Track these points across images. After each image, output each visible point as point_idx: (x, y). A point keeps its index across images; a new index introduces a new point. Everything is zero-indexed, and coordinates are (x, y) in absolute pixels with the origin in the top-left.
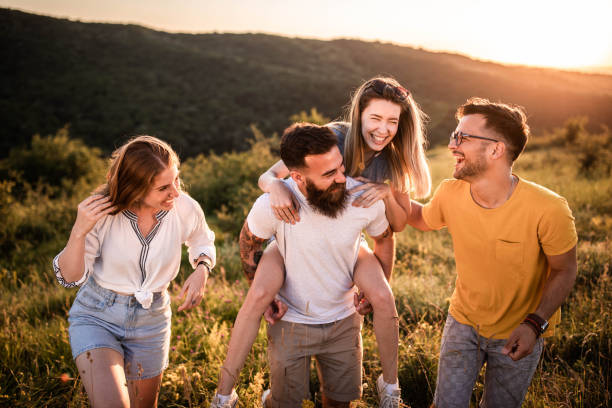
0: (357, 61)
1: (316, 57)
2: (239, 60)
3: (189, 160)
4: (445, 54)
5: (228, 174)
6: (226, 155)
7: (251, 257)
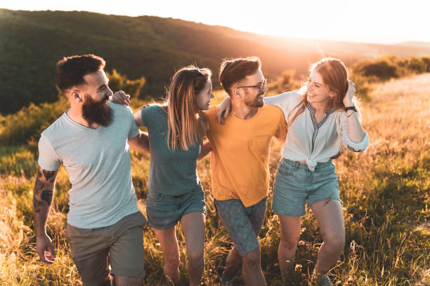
0: (157, 31)
1: (127, 28)
3: (23, 108)
4: (217, 26)
5: (43, 117)
6: (41, 105)
7: (40, 194)
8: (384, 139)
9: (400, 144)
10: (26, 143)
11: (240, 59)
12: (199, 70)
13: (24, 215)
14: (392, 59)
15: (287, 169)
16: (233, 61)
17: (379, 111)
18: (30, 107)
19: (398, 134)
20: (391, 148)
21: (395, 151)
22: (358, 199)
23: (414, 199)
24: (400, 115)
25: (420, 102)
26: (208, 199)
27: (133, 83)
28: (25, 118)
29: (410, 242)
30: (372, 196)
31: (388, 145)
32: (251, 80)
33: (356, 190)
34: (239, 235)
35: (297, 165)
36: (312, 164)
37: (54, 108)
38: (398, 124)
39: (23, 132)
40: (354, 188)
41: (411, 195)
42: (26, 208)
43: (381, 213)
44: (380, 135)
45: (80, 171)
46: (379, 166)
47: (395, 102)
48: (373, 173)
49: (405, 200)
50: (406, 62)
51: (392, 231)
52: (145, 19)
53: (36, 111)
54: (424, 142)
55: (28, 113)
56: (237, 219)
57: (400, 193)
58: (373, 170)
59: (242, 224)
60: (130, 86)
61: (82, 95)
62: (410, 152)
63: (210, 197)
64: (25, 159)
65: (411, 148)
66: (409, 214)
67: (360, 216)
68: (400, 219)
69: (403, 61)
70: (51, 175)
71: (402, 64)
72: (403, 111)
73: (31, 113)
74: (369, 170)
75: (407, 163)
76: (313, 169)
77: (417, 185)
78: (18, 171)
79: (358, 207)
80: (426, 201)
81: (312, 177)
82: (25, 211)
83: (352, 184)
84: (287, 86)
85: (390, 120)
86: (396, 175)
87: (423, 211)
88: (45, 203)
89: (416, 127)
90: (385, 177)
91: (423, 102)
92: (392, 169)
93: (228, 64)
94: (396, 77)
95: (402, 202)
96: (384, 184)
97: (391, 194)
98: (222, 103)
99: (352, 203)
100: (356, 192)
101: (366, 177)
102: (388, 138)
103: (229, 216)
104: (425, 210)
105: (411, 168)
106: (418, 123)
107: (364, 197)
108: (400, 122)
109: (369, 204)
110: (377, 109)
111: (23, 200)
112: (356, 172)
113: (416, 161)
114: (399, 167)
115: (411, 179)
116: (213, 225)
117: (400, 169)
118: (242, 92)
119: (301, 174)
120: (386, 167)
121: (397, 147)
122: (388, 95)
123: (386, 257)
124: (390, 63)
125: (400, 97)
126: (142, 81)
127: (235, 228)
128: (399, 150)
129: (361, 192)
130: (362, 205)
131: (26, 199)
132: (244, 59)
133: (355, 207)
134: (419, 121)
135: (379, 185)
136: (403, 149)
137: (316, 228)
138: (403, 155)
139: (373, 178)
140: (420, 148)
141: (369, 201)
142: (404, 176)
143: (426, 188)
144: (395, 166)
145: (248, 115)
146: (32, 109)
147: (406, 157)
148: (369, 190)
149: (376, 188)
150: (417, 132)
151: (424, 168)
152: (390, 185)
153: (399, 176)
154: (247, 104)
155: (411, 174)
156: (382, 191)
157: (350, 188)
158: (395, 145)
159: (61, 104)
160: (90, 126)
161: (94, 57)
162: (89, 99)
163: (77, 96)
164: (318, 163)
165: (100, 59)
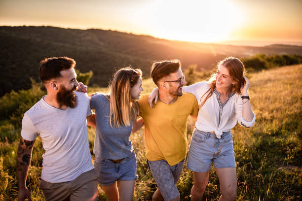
1: (79, 38)
2: (38, 40)
3: (7, 94)
4: (142, 36)
5: (20, 100)
6: (20, 91)
7: (21, 157)
8: (258, 111)
9: (269, 114)
10: (9, 119)
11: (166, 61)
12: (134, 71)
13: (8, 168)
14: (263, 56)
15: (201, 138)
16: (161, 62)
17: (255, 92)
18: (11, 93)
19: (268, 107)
20: (263, 116)
21: (266, 118)
22: (242, 152)
23: (280, 150)
24: (269, 94)
25: (282, 85)
26: (138, 154)
27: (84, 75)
28: (8, 101)
29: (278, 180)
30: (251, 149)
31: (261, 115)
32: (174, 76)
33: (240, 145)
34: (166, 186)
35: (209, 135)
36: (219, 134)
37: (28, 93)
38: (267, 100)
39: (7, 111)
40: (239, 144)
41: (278, 148)
42: (9, 164)
43: (258, 161)
44: (256, 108)
45: (53, 141)
46: (256, 129)
47: (265, 86)
48: (252, 134)
49: (274, 151)
50: (272, 58)
51: (266, 172)
53: (16, 96)
54: (285, 112)
55: (10, 97)
56: (165, 174)
57: (271, 147)
58: (252, 132)
59: (169, 178)
60: (82, 77)
61: (58, 85)
62: (276, 119)
63: (140, 153)
64: (9, 130)
65: (277, 116)
66: (277, 161)
67: (243, 163)
68: (271, 165)
69: (270, 58)
70: (30, 144)
71: (269, 60)
72: (271, 91)
73: (12, 97)
74: (249, 131)
75: (274, 126)
76: (220, 137)
77: (281, 141)
78: (3, 138)
79: (242, 157)
80: (287, 152)
81: (219, 143)
82: (9, 166)
83: (237, 141)
84: (191, 75)
85: (262, 97)
86: (267, 135)
87: (286, 159)
88: (26, 163)
89: (280, 102)
90: (260, 136)
91: (284, 85)
92: (265, 130)
93: (157, 65)
94: (266, 68)
95: (272, 153)
96: (260, 141)
97: (264, 147)
98: (152, 92)
99: (238, 154)
100: (241, 147)
101: (247, 136)
102: (261, 110)
103: (159, 171)
104: (287, 158)
105: (277, 130)
106: (281, 99)
107: (246, 150)
108: (269, 99)
109: (249, 155)
110: (253, 90)
111: (7, 158)
112: (240, 133)
113: (280, 125)
114: (269, 129)
115: (277, 137)
116: (142, 173)
117: (270, 131)
118: (167, 85)
120: (261, 129)
121: (267, 116)
122: (261, 81)
123: (261, 191)
124: (261, 60)
125: (269, 82)
126: (91, 74)
127: (164, 181)
128: (268, 117)
129: (243, 146)
130: (244, 155)
131: (9, 158)
132: (168, 61)
133: (240, 157)
134: (282, 98)
135: (256, 142)
136: (271, 117)
137: (214, 172)
138: (272, 121)
139: (252, 137)
140: (283, 116)
141: (250, 152)
142: (273, 135)
143: (288, 143)
144: (266, 128)
145: (172, 101)
146: (13, 95)
147: (274, 122)
148: (249, 145)
149: (254, 143)
150: (280, 105)
151: (286, 129)
152: (263, 141)
153: (270, 135)
154: (171, 94)
155: (277, 134)
156: (258, 146)
157: (236, 144)
158: (266, 114)
159: (33, 91)
160: (60, 108)
161: (68, 59)
162: (63, 88)
163: (55, 86)
164: (223, 132)
165: (72, 60)
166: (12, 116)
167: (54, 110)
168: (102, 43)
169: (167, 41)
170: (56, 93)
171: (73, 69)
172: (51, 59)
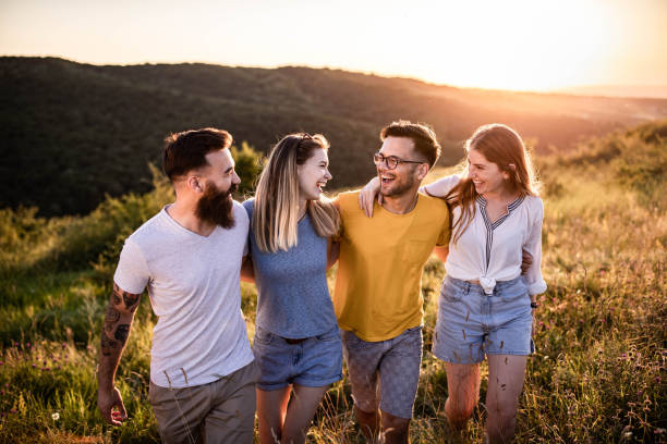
0: (305, 89)
1: (261, 86)
2: (176, 92)
4: (398, 78)
6: (125, 197)
7: (114, 330)
15: (454, 291)
35: (468, 286)
36: (488, 283)
52: (288, 71)
61: (202, 183)
76: (491, 292)
81: (491, 305)
88: (120, 342)
119: (473, 299)
159: (157, 196)
160: (200, 231)
161: (216, 131)
162: (212, 188)
163: (197, 184)
164: (497, 282)
165: (224, 132)
166: (97, 262)
167: (187, 234)
168: (309, 98)
169: (454, 89)
170: (197, 200)
171: (226, 150)
172: (184, 133)
